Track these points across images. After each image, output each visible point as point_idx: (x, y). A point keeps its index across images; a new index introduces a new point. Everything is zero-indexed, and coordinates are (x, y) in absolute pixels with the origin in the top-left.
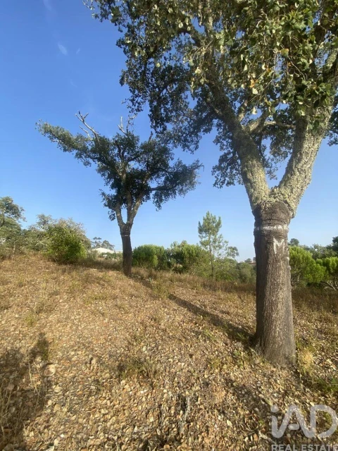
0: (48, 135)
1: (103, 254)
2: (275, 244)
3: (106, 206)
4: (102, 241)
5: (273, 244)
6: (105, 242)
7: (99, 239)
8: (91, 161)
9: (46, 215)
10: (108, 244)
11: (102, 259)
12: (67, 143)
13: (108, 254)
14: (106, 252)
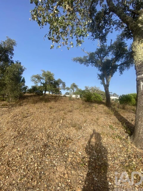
0: (75, 61)
1: (113, 99)
2: (141, 85)
3: (99, 79)
4: (113, 93)
5: (140, 85)
6: (114, 94)
7: (111, 93)
8: (88, 64)
9: (87, 86)
10: (116, 95)
11: (113, 101)
12: (81, 61)
13: (116, 99)
14: (115, 98)
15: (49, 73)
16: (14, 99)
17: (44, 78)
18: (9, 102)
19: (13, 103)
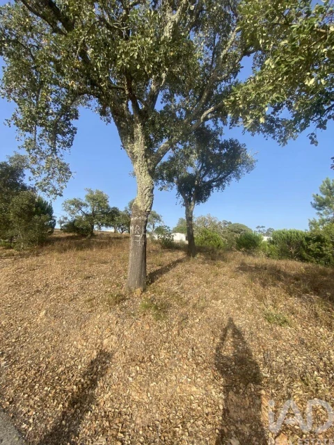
7: (263, 227)
15: (100, 193)
16: (29, 244)
17: (88, 204)
18: (18, 250)
19: (26, 252)
